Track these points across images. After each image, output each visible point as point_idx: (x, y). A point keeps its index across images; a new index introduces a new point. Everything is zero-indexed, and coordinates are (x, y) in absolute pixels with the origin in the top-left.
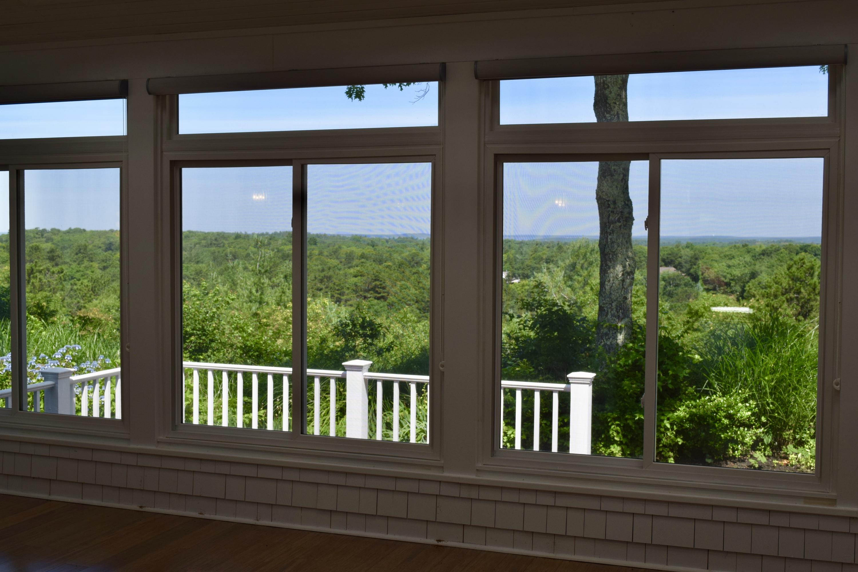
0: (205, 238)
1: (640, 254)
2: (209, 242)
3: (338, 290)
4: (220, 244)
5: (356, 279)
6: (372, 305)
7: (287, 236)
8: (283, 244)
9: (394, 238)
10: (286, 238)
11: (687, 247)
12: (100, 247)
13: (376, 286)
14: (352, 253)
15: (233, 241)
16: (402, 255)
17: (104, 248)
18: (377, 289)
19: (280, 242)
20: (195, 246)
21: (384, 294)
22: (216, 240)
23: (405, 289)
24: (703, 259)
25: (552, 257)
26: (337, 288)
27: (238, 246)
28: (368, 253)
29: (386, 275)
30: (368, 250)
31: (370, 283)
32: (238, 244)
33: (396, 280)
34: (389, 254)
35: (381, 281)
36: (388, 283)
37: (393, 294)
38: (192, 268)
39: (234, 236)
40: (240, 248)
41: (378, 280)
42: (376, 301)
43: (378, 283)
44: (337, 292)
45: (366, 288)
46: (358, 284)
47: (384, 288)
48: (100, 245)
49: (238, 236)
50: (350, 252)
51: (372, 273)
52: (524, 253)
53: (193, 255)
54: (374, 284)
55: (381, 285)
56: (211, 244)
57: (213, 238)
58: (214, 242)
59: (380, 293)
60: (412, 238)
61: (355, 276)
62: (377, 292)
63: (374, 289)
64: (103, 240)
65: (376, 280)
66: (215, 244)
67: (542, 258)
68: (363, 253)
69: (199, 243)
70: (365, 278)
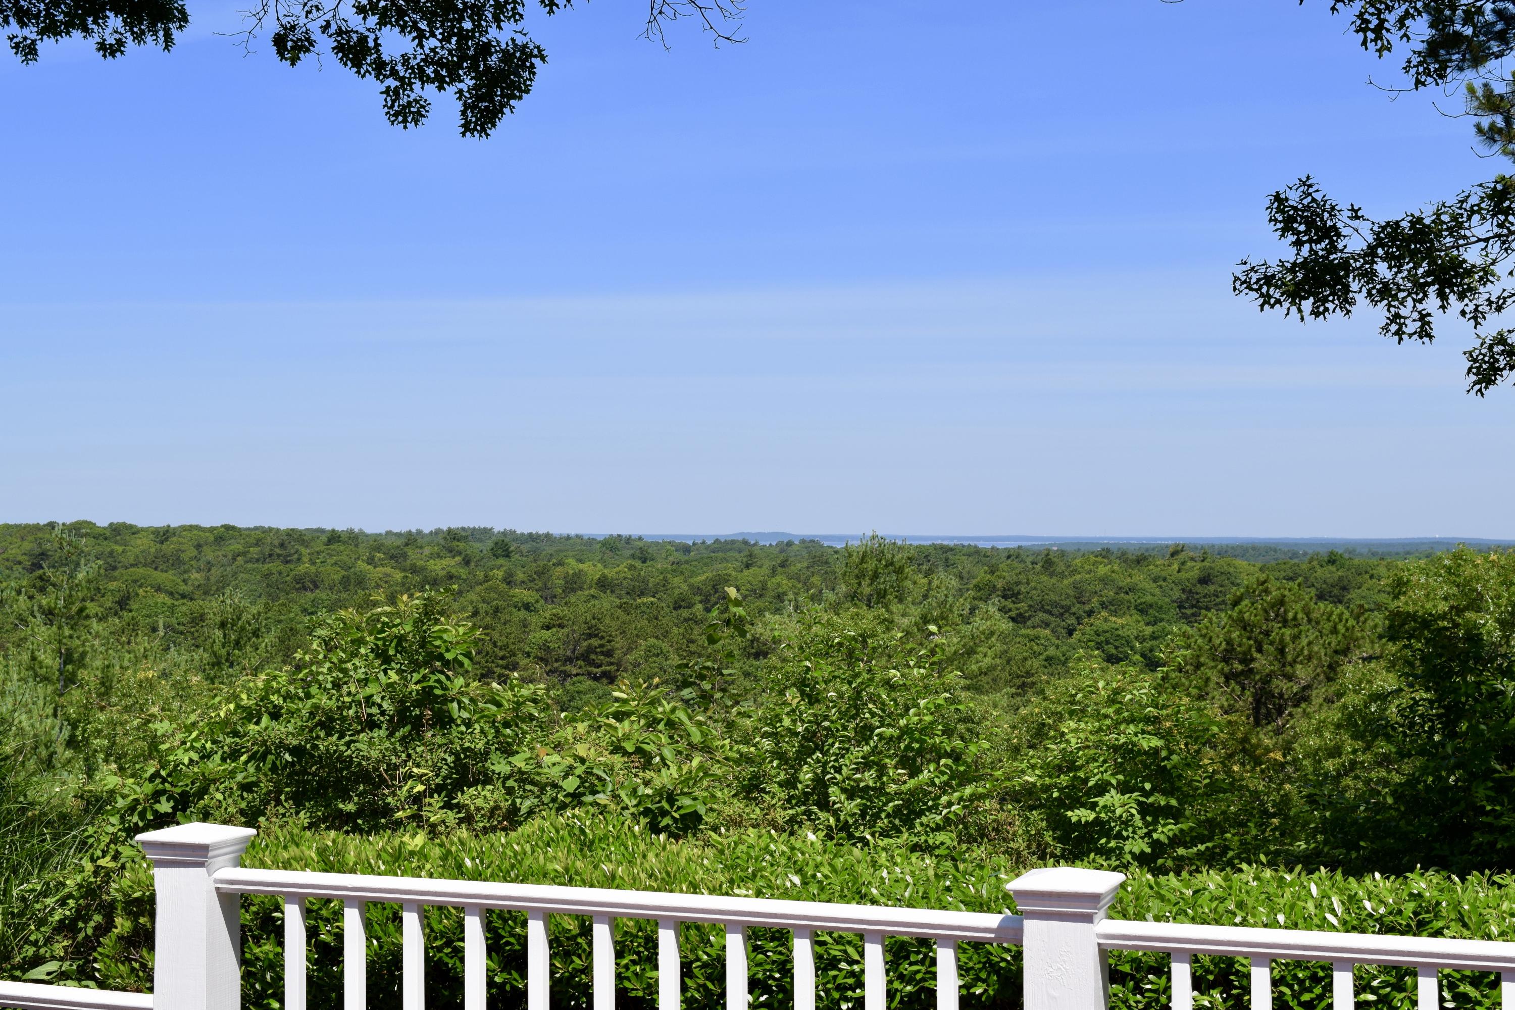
0: (258, 543)
1: (1224, 577)
2: (267, 551)
3: (502, 658)
4: (290, 555)
5: (546, 634)
6: (578, 692)
7: (445, 538)
8: (431, 556)
9: (704, 543)
10: (442, 542)
11: (1332, 562)
12: (20, 563)
13: (590, 650)
14: (578, 574)
15: (322, 548)
16: (692, 580)
17: (28, 564)
18: (593, 657)
19: (427, 551)
20: (234, 559)
21: (608, 668)
22: (282, 545)
23: (658, 655)
24: (1359, 588)
25: (1018, 583)
26: (501, 654)
27: (330, 561)
28: (615, 576)
29: (615, 624)
30: (619, 570)
31: (577, 642)
32: (331, 556)
33: (638, 636)
34: (661, 577)
35: (602, 638)
36: (619, 643)
37: (630, 667)
38: (184, 609)
39: (324, 538)
40: (336, 563)
41: (596, 636)
42: (590, 683)
43: (594, 642)
44: (501, 662)
45: (569, 653)
46: (552, 645)
47: (609, 654)
48: (20, 558)
49: (334, 538)
50: (575, 574)
51: (582, 619)
52: (965, 575)
53: (213, 580)
54: (585, 644)
55: (602, 646)
56: (270, 555)
57: (276, 543)
58: (278, 551)
59: (600, 666)
60: (745, 543)
61: (548, 628)
62: (592, 663)
63: (585, 657)
64: (27, 546)
65: (590, 636)
66: (279, 556)
67: (994, 586)
68: (604, 577)
69: (244, 554)
70: (566, 630)
